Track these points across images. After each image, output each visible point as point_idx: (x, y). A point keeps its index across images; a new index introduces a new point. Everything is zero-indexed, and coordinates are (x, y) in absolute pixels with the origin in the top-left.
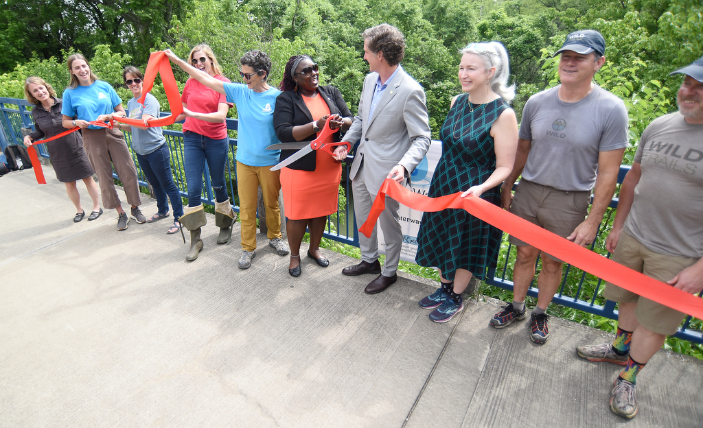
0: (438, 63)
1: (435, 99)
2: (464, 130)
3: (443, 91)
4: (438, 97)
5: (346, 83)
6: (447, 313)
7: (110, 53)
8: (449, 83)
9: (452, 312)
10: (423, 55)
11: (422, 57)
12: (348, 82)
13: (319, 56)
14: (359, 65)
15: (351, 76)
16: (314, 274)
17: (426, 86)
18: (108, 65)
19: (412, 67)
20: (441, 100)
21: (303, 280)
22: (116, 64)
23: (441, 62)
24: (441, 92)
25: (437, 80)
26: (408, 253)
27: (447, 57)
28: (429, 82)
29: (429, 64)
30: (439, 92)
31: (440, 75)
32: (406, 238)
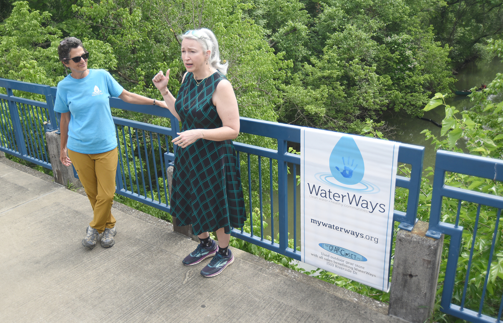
0: (392, 14)
1: (389, 54)
2: (191, 103)
3: (399, 45)
4: (393, 52)
5: (289, 38)
6: (217, 266)
7: (29, 10)
8: (405, 36)
9: (222, 265)
10: (374, 6)
11: (374, 8)
12: (291, 36)
13: (258, 8)
14: (303, 18)
15: (294, 30)
16: (231, 289)
17: (379, 40)
18: (25, 23)
19: (363, 20)
20: (396, 55)
21: (217, 297)
22: (34, 22)
23: (396, 13)
24: (396, 46)
25: (391, 33)
26: (343, 267)
27: (402, 7)
28: (382, 36)
29: (382, 16)
30: (394, 46)
31: (394, 27)
32: (340, 250)
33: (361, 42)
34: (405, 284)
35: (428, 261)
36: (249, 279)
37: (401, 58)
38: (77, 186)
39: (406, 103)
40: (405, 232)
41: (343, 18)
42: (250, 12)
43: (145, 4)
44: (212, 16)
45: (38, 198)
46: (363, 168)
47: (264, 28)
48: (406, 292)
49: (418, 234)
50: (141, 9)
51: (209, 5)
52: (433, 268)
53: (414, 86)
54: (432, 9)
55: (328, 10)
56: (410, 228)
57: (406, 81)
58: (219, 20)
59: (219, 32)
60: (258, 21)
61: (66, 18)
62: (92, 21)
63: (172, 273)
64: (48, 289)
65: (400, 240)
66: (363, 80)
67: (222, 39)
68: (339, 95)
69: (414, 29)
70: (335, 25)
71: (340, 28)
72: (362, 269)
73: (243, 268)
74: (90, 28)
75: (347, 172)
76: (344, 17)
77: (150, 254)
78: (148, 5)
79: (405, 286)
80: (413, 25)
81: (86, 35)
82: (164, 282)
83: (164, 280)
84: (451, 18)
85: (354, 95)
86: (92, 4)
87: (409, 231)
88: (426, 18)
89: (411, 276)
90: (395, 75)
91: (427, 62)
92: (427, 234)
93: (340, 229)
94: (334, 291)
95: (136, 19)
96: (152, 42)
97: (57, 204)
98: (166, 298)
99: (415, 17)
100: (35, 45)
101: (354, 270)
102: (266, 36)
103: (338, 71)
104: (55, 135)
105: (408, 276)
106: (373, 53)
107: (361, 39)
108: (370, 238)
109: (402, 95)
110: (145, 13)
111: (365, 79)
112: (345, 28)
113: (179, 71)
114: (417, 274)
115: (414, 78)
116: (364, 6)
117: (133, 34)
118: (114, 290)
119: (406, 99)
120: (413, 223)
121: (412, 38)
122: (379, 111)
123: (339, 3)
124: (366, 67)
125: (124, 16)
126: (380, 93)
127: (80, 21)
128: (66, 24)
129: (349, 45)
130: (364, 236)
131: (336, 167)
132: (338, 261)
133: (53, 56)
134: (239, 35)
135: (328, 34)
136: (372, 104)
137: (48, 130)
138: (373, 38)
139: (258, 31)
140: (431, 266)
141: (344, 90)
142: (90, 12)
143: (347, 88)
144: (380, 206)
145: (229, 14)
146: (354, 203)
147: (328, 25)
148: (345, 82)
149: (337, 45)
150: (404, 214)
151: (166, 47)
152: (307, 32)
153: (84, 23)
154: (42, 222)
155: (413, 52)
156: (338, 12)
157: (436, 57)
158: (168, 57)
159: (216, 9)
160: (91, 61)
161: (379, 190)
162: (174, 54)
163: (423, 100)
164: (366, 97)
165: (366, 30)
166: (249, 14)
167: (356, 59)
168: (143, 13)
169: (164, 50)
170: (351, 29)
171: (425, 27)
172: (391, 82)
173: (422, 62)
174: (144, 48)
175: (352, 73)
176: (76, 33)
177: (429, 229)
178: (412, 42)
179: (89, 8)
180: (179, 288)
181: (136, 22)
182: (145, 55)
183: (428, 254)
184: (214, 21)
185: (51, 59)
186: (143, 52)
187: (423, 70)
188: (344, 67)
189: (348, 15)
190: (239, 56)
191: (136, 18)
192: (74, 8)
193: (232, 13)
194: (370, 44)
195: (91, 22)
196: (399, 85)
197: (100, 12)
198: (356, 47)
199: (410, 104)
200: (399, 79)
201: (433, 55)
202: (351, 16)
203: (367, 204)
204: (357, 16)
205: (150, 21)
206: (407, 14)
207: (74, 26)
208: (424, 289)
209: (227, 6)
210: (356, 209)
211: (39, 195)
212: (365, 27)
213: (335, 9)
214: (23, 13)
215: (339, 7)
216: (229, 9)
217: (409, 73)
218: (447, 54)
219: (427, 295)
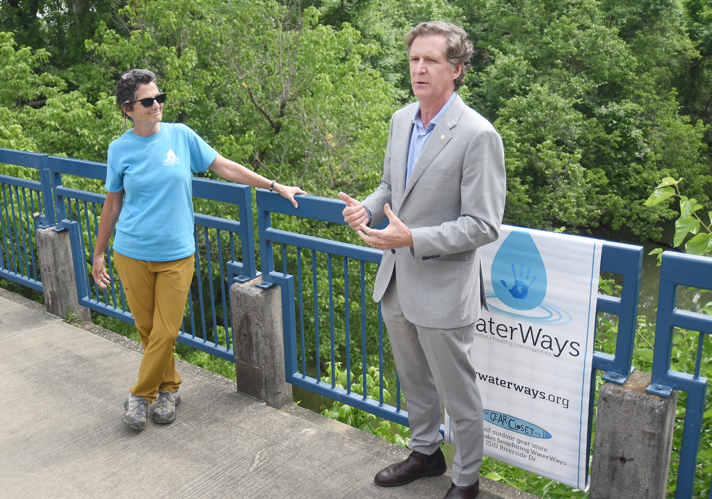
0: (609, 69)
1: (603, 135)
3: (619, 119)
4: (609, 130)
7: (14, 47)
8: (630, 105)
10: (579, 55)
11: (578, 59)
13: (388, 55)
16: (327, 482)
17: (586, 111)
18: (7, 67)
19: (560, 77)
20: (615, 136)
21: (303, 493)
22: (22, 65)
23: (615, 67)
24: (614, 122)
25: (607, 99)
26: (513, 449)
27: (625, 58)
28: (591, 104)
29: (592, 71)
30: (612, 122)
31: (612, 90)
32: (507, 420)
33: (556, 113)
34: (614, 472)
35: (650, 433)
36: (358, 467)
37: (624, 142)
38: (81, 319)
39: (630, 217)
40: (612, 387)
41: (527, 74)
42: (374, 61)
43: (203, 42)
44: (311, 64)
45: (18, 335)
46: (545, 282)
47: (396, 86)
48: (616, 489)
49: (634, 390)
50: (195, 49)
51: (306, 46)
52: (659, 447)
53: (645, 188)
54: (675, 62)
55: (502, 60)
56: (622, 381)
57: (632, 179)
58: (322, 70)
59: (322, 90)
60: (387, 76)
61: (74, 61)
62: (116, 68)
63: (232, 454)
64: (29, 474)
65: (605, 399)
66: (559, 176)
67: (327, 101)
68: (519, 200)
69: (644, 95)
70: (514, 84)
71: (521, 89)
72: (543, 453)
73: (349, 450)
74: (112, 78)
75: (519, 289)
76: (528, 72)
77: (197, 425)
78: (208, 44)
79: (613, 478)
80: (643, 88)
81: (104, 89)
82: (219, 468)
83: (219, 465)
84: (708, 78)
85: (544, 201)
86: (117, 40)
87: (620, 384)
88: (666, 76)
89: (623, 460)
90: (614, 168)
91: (667, 149)
92: (648, 389)
93: (507, 384)
94: (498, 491)
95: (187, 66)
96: (212, 104)
97: (50, 345)
98: (220, 493)
99: (646, 75)
100: (22, 102)
101: (530, 453)
102: (399, 100)
103: (517, 161)
104: (51, 233)
105: (618, 461)
106: (576, 132)
107: (556, 109)
108: (556, 400)
109: (625, 202)
110: (203, 56)
111: (562, 174)
112: (530, 90)
113: (254, 151)
114: (633, 457)
115: (645, 175)
116: (562, 56)
117: (181, 88)
118: (136, 478)
119: (631, 210)
120: (626, 373)
121: (641, 109)
122: (586, 228)
123: (520, 49)
124: (564, 154)
125: (168, 59)
126: (587, 198)
127: (96, 66)
128: (74, 71)
129: (537, 117)
130: (547, 397)
131: (502, 281)
132: (504, 439)
133: (48, 122)
134: (355, 96)
135: (501, 98)
136: (574, 215)
137: (41, 226)
138: (576, 106)
139: (385, 91)
140: (656, 443)
141: (527, 192)
142: (113, 52)
143: (533, 188)
144: (571, 345)
145: (339, 61)
146: (529, 340)
147: (502, 85)
148: (530, 178)
149: (516, 118)
150: (611, 357)
151: (234, 112)
152: (467, 94)
153: (103, 70)
154: (22, 371)
155: (643, 132)
156: (519, 64)
157: (683, 141)
158: (237, 129)
159: (319, 53)
160: (111, 131)
161: (571, 318)
162: (248, 124)
163: (661, 211)
164: (564, 204)
165: (564, 94)
166: (372, 64)
167: (548, 141)
168: (199, 56)
169: (231, 116)
170: (539, 92)
171: (663, 91)
172: (605, 181)
173: (659, 149)
174: (199, 112)
175: (541, 164)
176: (89, 86)
177: (652, 382)
178: (641, 116)
179: (112, 46)
180: (242, 477)
181: (186, 70)
182: (199, 124)
183: (650, 421)
184: (314, 72)
185: (47, 126)
186: (197, 119)
187: (660, 162)
188: (527, 153)
189: (536, 68)
190: (354, 129)
191: (188, 63)
192: (89, 45)
193: (343, 60)
194: (572, 117)
195: (113, 69)
196: (619, 186)
197: (130, 52)
198: (548, 121)
199: (638, 217)
200: (619, 175)
201: (677, 138)
202: (540, 70)
203: (551, 342)
204: (550, 71)
205: (209, 70)
206: (634, 69)
207: (86, 74)
208: (645, 484)
209: (336, 49)
210: (533, 350)
211: (20, 330)
212: (562, 90)
213: (513, 58)
214: (4, 52)
215: (521, 55)
216: (339, 53)
217: (637, 167)
218: (701, 136)
219: (650, 493)
